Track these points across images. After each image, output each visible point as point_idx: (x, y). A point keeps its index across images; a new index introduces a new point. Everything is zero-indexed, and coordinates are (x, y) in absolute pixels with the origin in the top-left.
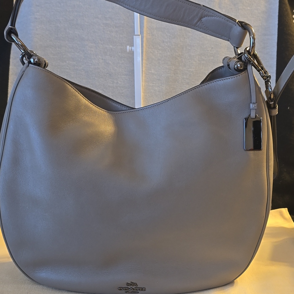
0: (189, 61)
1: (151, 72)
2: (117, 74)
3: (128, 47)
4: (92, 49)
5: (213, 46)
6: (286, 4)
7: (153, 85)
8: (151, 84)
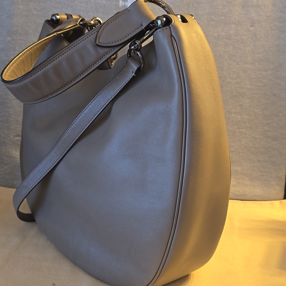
4: (82, 5)
5: (225, 4)
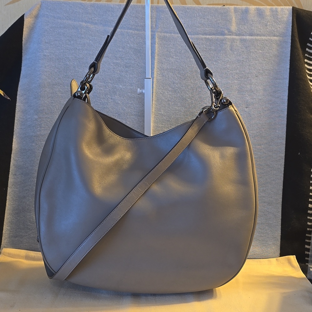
0: (200, 103)
1: (160, 113)
2: (126, 114)
3: (139, 89)
6: (298, 49)
7: (162, 126)
8: (160, 125)
